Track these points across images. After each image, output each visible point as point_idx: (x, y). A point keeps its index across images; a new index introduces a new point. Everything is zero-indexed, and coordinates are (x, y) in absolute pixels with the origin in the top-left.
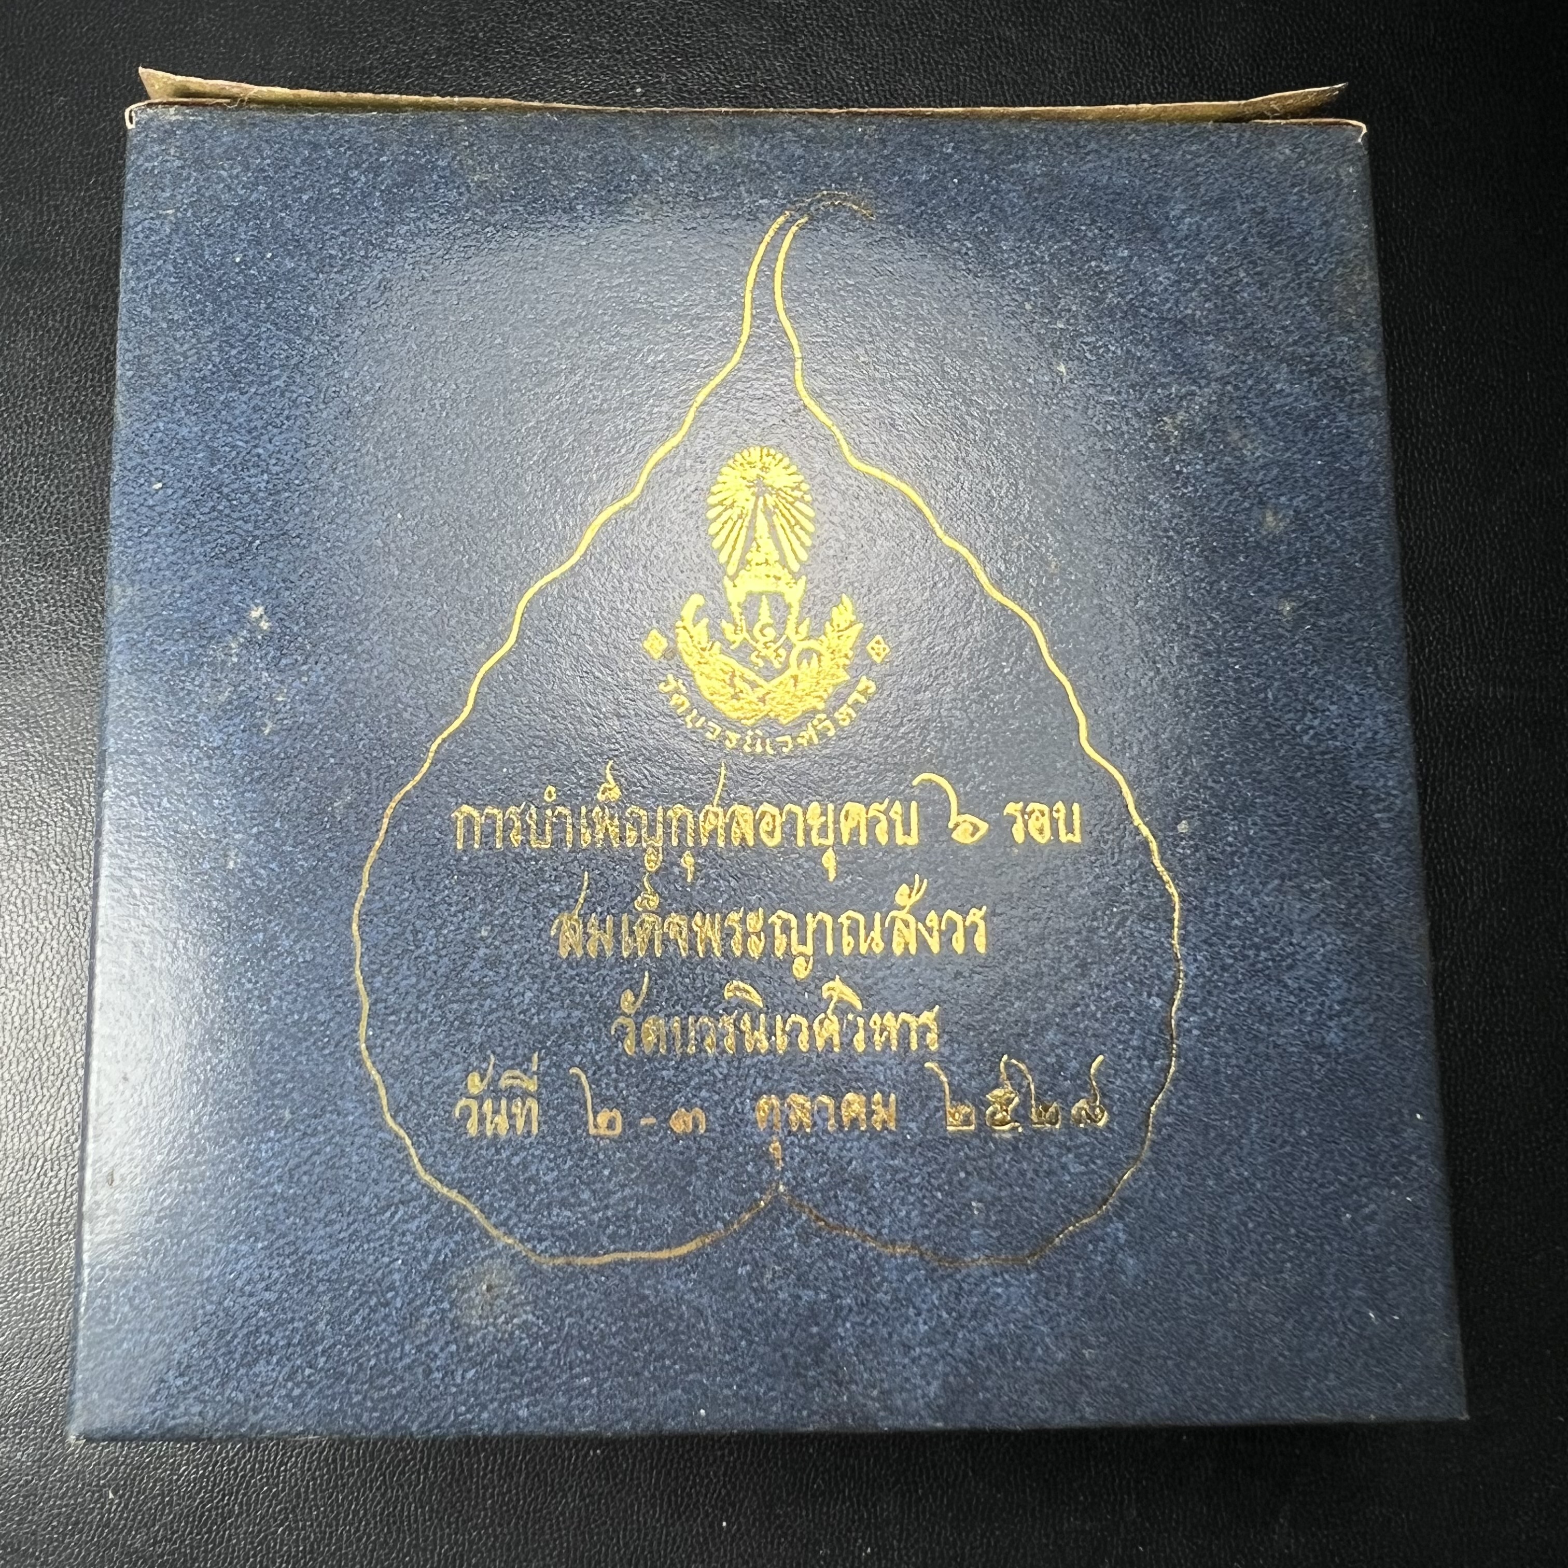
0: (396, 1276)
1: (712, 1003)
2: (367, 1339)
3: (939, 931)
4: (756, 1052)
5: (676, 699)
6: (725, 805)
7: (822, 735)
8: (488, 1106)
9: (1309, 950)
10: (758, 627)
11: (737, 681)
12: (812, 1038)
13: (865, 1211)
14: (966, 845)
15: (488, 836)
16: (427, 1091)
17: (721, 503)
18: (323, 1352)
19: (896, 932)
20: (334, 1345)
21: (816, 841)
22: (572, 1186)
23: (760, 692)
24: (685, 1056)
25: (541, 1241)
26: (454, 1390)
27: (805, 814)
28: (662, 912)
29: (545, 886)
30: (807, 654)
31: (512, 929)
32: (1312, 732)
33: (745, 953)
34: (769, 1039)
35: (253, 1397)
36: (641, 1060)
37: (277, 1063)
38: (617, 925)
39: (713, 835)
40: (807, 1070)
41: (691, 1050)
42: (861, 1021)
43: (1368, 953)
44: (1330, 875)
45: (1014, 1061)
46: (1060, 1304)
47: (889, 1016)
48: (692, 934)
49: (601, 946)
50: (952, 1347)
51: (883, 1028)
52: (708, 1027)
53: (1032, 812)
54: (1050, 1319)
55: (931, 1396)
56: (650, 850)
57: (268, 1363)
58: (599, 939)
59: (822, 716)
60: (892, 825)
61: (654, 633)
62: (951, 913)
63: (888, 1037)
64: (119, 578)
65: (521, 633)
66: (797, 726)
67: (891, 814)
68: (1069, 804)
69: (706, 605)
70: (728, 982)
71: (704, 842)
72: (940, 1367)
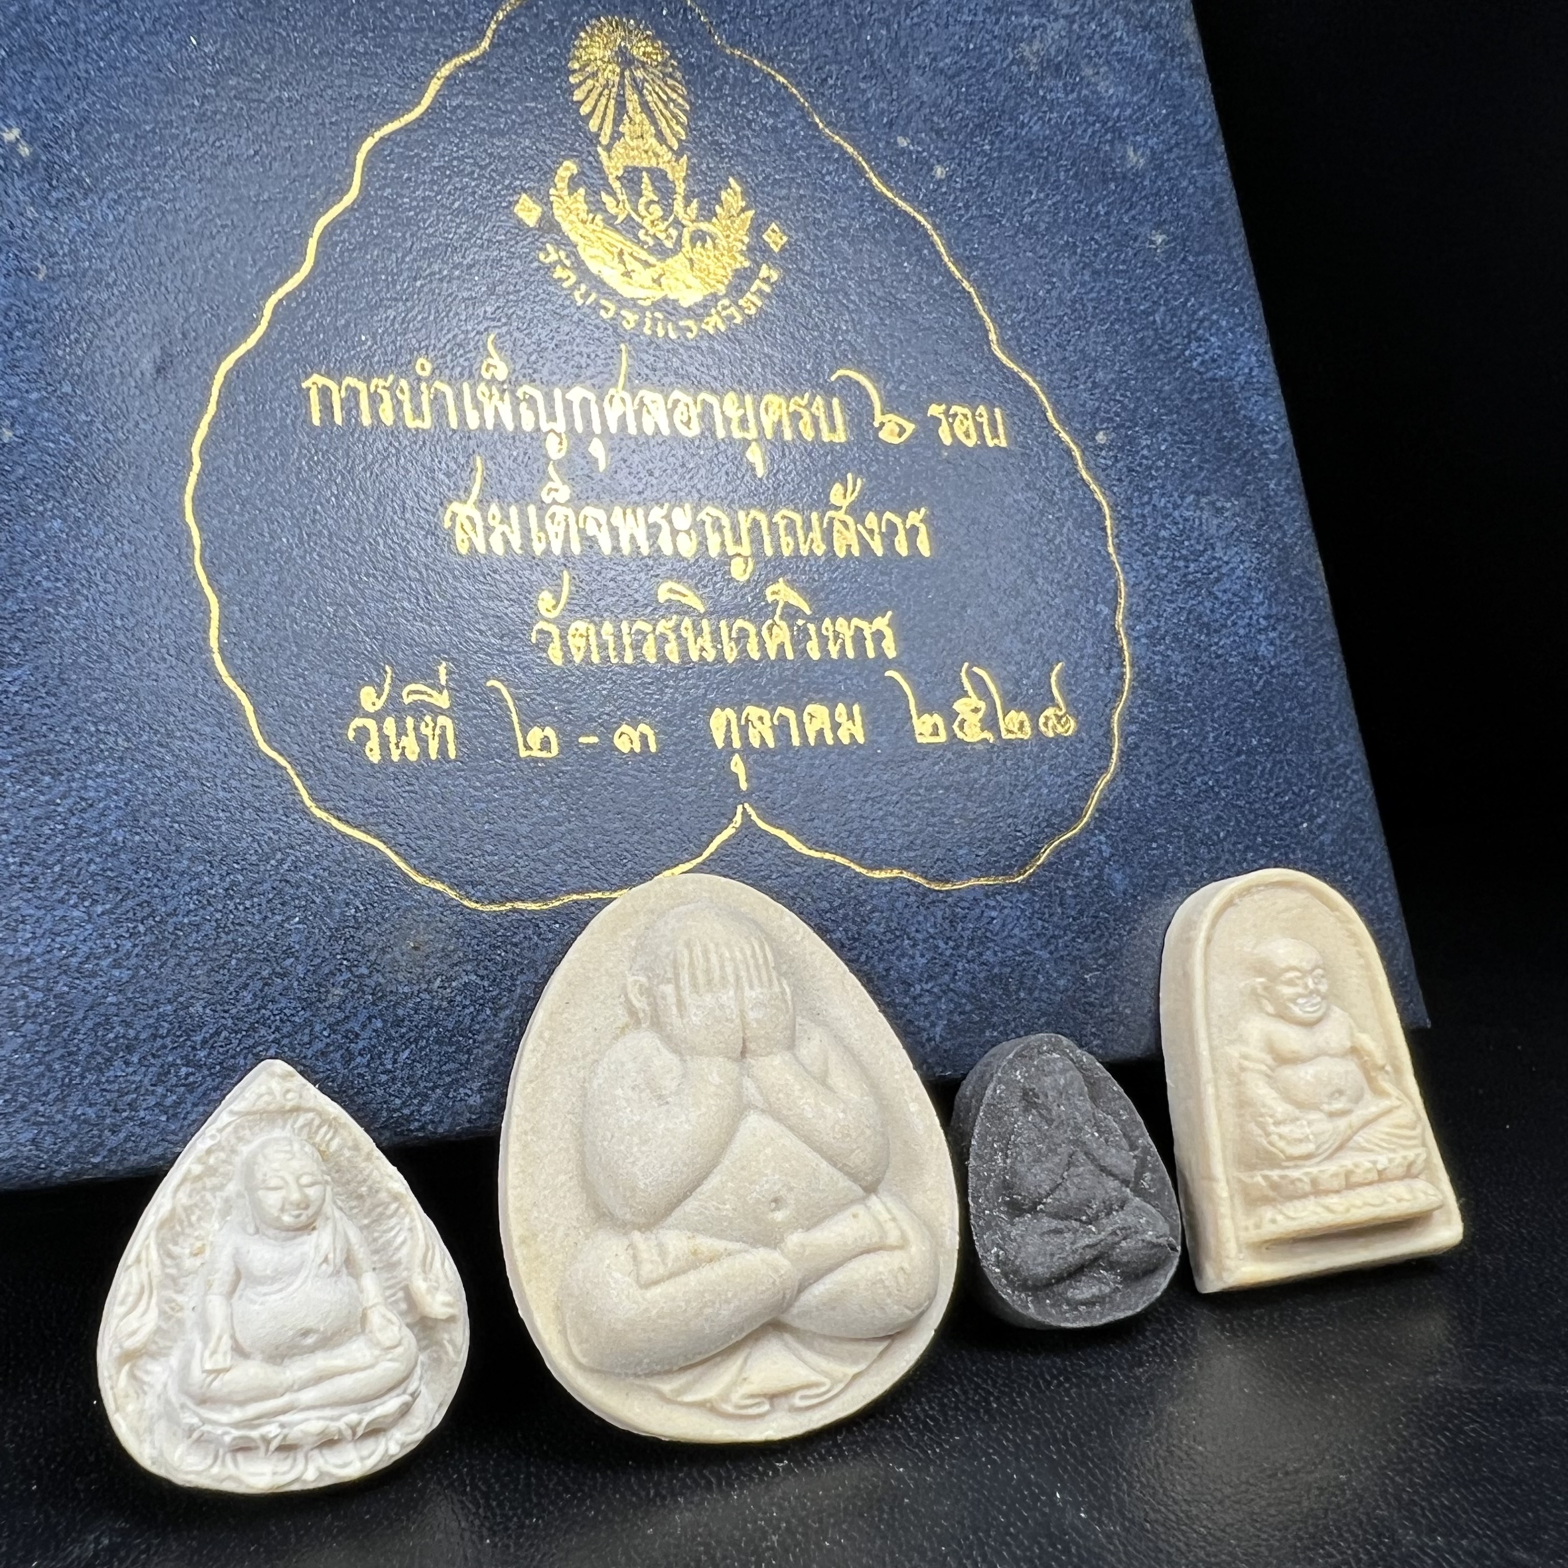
0: (295, 938)
1: (645, 608)
2: (264, 1022)
3: (881, 533)
4: (702, 658)
5: (559, 273)
6: (632, 390)
7: (728, 320)
8: (390, 725)
10: (643, 200)
11: (626, 257)
12: (762, 645)
13: (843, 836)
14: (894, 446)
15: (351, 411)
16: (308, 709)
18: (204, 1042)
19: (835, 535)
20: (217, 1033)
22: (507, 818)
23: (653, 273)
24: (623, 665)
25: (475, 885)
26: (384, 1078)
27: (721, 406)
28: (575, 504)
31: (393, 521)
32: (1199, 359)
33: (676, 553)
34: (715, 647)
35: (108, 1110)
36: (568, 672)
38: (523, 516)
39: (623, 419)
41: (629, 659)
42: (812, 628)
43: (1280, 574)
44: (1238, 496)
45: (975, 669)
46: (1057, 927)
47: (841, 621)
48: (614, 532)
49: (507, 542)
50: (953, 980)
51: (837, 636)
52: (644, 634)
53: (955, 415)
54: (1049, 943)
55: (938, 1038)
56: (551, 435)
57: (127, 1063)
58: (503, 534)
59: (726, 302)
60: (815, 421)
61: (524, 199)
62: (889, 515)
63: (844, 645)
65: (365, 184)
66: (700, 311)
67: (814, 410)
68: (990, 408)
69: (581, 172)
70: (659, 584)
71: (613, 429)
72: (943, 1005)
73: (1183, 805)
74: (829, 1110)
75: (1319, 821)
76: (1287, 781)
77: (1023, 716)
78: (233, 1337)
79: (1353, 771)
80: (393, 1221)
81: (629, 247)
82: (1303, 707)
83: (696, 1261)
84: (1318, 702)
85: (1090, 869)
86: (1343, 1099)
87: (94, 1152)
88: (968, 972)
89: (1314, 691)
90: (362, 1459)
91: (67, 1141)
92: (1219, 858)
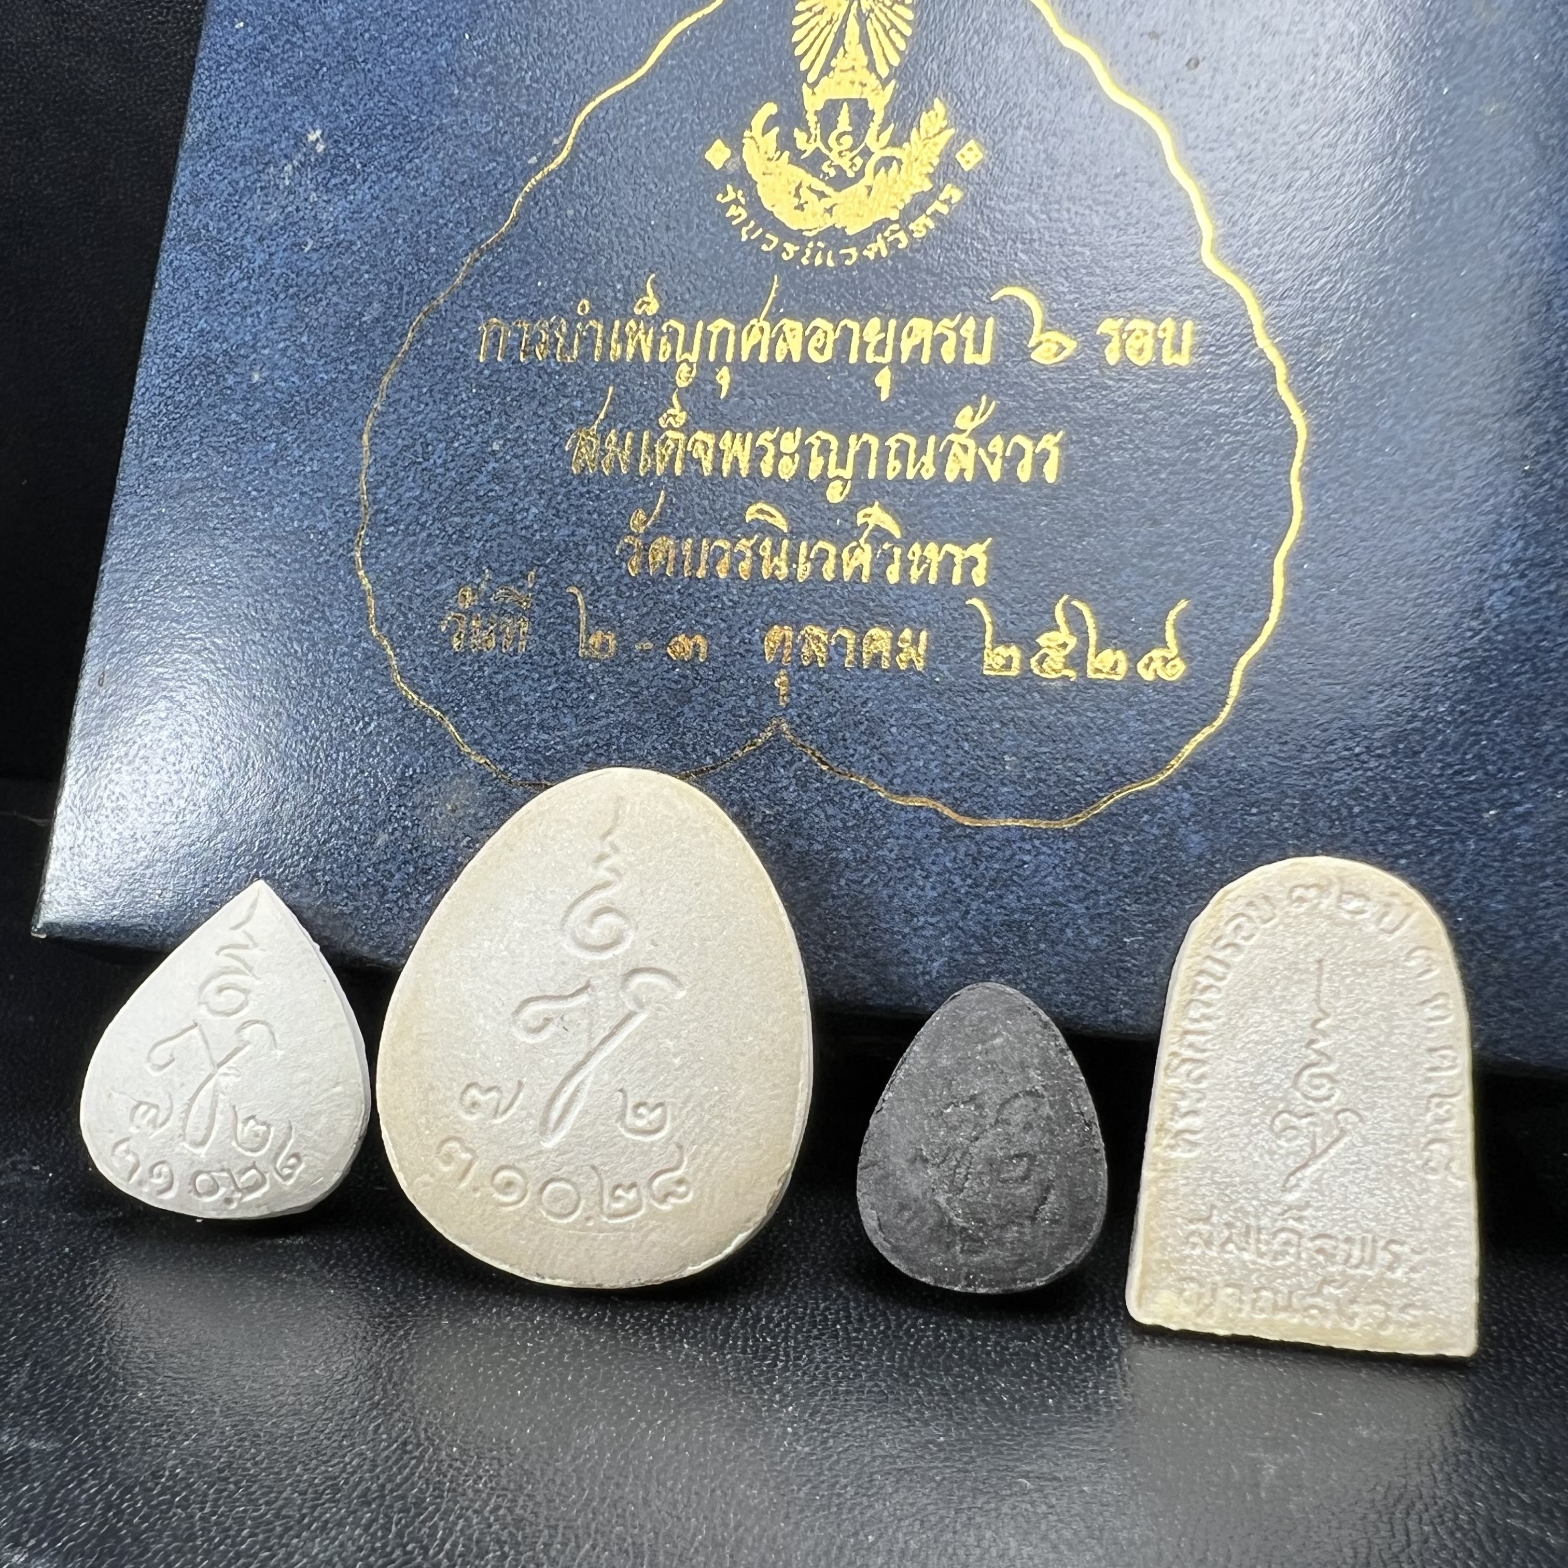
0: (362, 789)
1: (730, 527)
3: (1003, 457)
4: (773, 578)
5: (733, 211)
6: (773, 319)
7: (893, 245)
8: (478, 622)
10: (834, 134)
11: (804, 192)
12: (839, 567)
13: (876, 758)
14: (1045, 368)
15: (512, 348)
16: (417, 602)
17: (809, 9)
19: (951, 458)
21: (870, 358)
22: (555, 708)
23: (826, 203)
24: (694, 578)
27: (862, 331)
28: (688, 430)
29: (566, 401)
30: (886, 162)
31: (525, 444)
33: (775, 473)
34: (789, 566)
36: (642, 582)
37: (271, 569)
38: (637, 441)
39: (757, 348)
40: (829, 602)
41: (701, 573)
42: (897, 551)
43: (1558, 510)
44: (1513, 415)
45: (1075, 603)
46: (1101, 882)
47: (932, 547)
48: (719, 453)
49: (617, 463)
50: (963, 918)
51: (923, 560)
52: (723, 551)
53: (1131, 332)
54: (1087, 897)
55: (934, 974)
56: (684, 365)
58: (616, 455)
59: (896, 227)
60: (961, 343)
61: (718, 143)
62: (1019, 439)
63: (927, 570)
64: (194, 115)
65: (576, 145)
66: (865, 238)
67: (963, 332)
68: (1179, 322)
69: (779, 113)
70: (751, 504)
71: (745, 357)
72: (946, 941)
75: (1520, 810)
76: (1479, 757)
77: (1120, 655)
81: (809, 180)
82: (1539, 671)
85: (1159, 826)
88: (982, 913)
92: (1344, 835)
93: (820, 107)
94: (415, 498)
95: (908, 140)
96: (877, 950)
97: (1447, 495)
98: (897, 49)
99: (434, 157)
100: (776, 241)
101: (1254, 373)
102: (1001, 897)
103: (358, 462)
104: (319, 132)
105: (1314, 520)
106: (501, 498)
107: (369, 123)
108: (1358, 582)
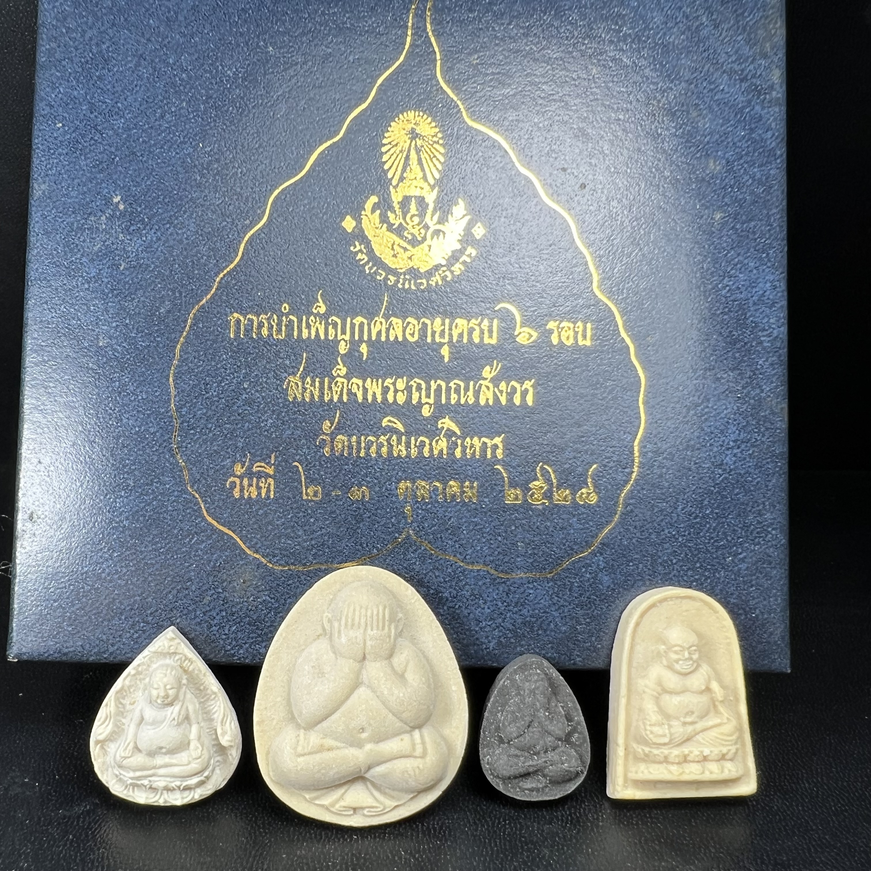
0: (193, 574)
1: (375, 429)
2: (176, 607)
3: (507, 392)
4: (399, 455)
5: (359, 256)
6: (387, 317)
7: (444, 278)
8: (246, 482)
9: (718, 411)
11: (395, 247)
12: (431, 450)
13: (457, 546)
14: (524, 346)
15: (248, 330)
16: (211, 472)
17: (390, 143)
18: (151, 613)
19: (481, 393)
20: (157, 611)
22: (293, 527)
23: (408, 254)
24: (359, 457)
25: (274, 556)
26: (224, 637)
27: (432, 324)
28: (348, 377)
29: (281, 361)
30: (437, 232)
31: (261, 384)
32: (728, 288)
33: (395, 401)
34: (407, 450)
35: (111, 637)
36: (332, 459)
37: (126, 455)
38: (322, 383)
39: (379, 333)
40: (427, 468)
41: (362, 454)
42: (459, 442)
43: (752, 415)
44: (733, 370)
45: (545, 466)
46: (565, 600)
47: (476, 439)
48: (365, 390)
49: (312, 395)
50: (503, 622)
51: (472, 446)
52: (372, 443)
53: (562, 328)
54: (559, 608)
55: (491, 648)
56: (342, 342)
57: (120, 619)
58: (311, 391)
59: (444, 268)
60: (482, 332)
61: (348, 218)
62: (513, 383)
63: (475, 451)
64: (37, 180)
65: (271, 215)
66: (430, 274)
67: (482, 326)
68: (585, 323)
69: (379, 201)
70: (384, 417)
71: (374, 338)
72: (496, 633)
73: (653, 544)
74: (396, 692)
75: (741, 556)
76: (724, 533)
77: (568, 492)
78: (135, 743)
79: (773, 529)
80: (212, 702)
81: (398, 240)
82: (747, 492)
83: (321, 749)
84: (759, 489)
85: (590, 573)
86: (694, 715)
87: (104, 653)
88: (512, 619)
89: (758, 483)
90: (183, 798)
91: (94, 647)
92: (670, 573)
93: (400, 199)
94: (204, 414)
95: (447, 221)
96: (464, 639)
97: (706, 410)
98: (437, 169)
99: (190, 217)
100: (384, 274)
101: (621, 350)
102: (520, 610)
103: (169, 394)
104: (119, 198)
105: (650, 424)
106: (251, 414)
107: (149, 194)
108: (670, 453)
